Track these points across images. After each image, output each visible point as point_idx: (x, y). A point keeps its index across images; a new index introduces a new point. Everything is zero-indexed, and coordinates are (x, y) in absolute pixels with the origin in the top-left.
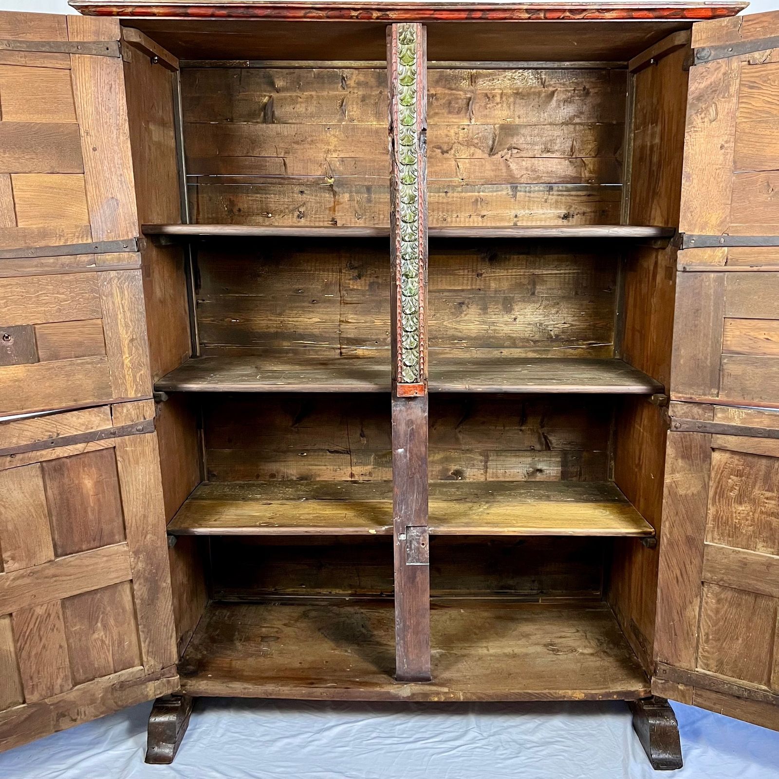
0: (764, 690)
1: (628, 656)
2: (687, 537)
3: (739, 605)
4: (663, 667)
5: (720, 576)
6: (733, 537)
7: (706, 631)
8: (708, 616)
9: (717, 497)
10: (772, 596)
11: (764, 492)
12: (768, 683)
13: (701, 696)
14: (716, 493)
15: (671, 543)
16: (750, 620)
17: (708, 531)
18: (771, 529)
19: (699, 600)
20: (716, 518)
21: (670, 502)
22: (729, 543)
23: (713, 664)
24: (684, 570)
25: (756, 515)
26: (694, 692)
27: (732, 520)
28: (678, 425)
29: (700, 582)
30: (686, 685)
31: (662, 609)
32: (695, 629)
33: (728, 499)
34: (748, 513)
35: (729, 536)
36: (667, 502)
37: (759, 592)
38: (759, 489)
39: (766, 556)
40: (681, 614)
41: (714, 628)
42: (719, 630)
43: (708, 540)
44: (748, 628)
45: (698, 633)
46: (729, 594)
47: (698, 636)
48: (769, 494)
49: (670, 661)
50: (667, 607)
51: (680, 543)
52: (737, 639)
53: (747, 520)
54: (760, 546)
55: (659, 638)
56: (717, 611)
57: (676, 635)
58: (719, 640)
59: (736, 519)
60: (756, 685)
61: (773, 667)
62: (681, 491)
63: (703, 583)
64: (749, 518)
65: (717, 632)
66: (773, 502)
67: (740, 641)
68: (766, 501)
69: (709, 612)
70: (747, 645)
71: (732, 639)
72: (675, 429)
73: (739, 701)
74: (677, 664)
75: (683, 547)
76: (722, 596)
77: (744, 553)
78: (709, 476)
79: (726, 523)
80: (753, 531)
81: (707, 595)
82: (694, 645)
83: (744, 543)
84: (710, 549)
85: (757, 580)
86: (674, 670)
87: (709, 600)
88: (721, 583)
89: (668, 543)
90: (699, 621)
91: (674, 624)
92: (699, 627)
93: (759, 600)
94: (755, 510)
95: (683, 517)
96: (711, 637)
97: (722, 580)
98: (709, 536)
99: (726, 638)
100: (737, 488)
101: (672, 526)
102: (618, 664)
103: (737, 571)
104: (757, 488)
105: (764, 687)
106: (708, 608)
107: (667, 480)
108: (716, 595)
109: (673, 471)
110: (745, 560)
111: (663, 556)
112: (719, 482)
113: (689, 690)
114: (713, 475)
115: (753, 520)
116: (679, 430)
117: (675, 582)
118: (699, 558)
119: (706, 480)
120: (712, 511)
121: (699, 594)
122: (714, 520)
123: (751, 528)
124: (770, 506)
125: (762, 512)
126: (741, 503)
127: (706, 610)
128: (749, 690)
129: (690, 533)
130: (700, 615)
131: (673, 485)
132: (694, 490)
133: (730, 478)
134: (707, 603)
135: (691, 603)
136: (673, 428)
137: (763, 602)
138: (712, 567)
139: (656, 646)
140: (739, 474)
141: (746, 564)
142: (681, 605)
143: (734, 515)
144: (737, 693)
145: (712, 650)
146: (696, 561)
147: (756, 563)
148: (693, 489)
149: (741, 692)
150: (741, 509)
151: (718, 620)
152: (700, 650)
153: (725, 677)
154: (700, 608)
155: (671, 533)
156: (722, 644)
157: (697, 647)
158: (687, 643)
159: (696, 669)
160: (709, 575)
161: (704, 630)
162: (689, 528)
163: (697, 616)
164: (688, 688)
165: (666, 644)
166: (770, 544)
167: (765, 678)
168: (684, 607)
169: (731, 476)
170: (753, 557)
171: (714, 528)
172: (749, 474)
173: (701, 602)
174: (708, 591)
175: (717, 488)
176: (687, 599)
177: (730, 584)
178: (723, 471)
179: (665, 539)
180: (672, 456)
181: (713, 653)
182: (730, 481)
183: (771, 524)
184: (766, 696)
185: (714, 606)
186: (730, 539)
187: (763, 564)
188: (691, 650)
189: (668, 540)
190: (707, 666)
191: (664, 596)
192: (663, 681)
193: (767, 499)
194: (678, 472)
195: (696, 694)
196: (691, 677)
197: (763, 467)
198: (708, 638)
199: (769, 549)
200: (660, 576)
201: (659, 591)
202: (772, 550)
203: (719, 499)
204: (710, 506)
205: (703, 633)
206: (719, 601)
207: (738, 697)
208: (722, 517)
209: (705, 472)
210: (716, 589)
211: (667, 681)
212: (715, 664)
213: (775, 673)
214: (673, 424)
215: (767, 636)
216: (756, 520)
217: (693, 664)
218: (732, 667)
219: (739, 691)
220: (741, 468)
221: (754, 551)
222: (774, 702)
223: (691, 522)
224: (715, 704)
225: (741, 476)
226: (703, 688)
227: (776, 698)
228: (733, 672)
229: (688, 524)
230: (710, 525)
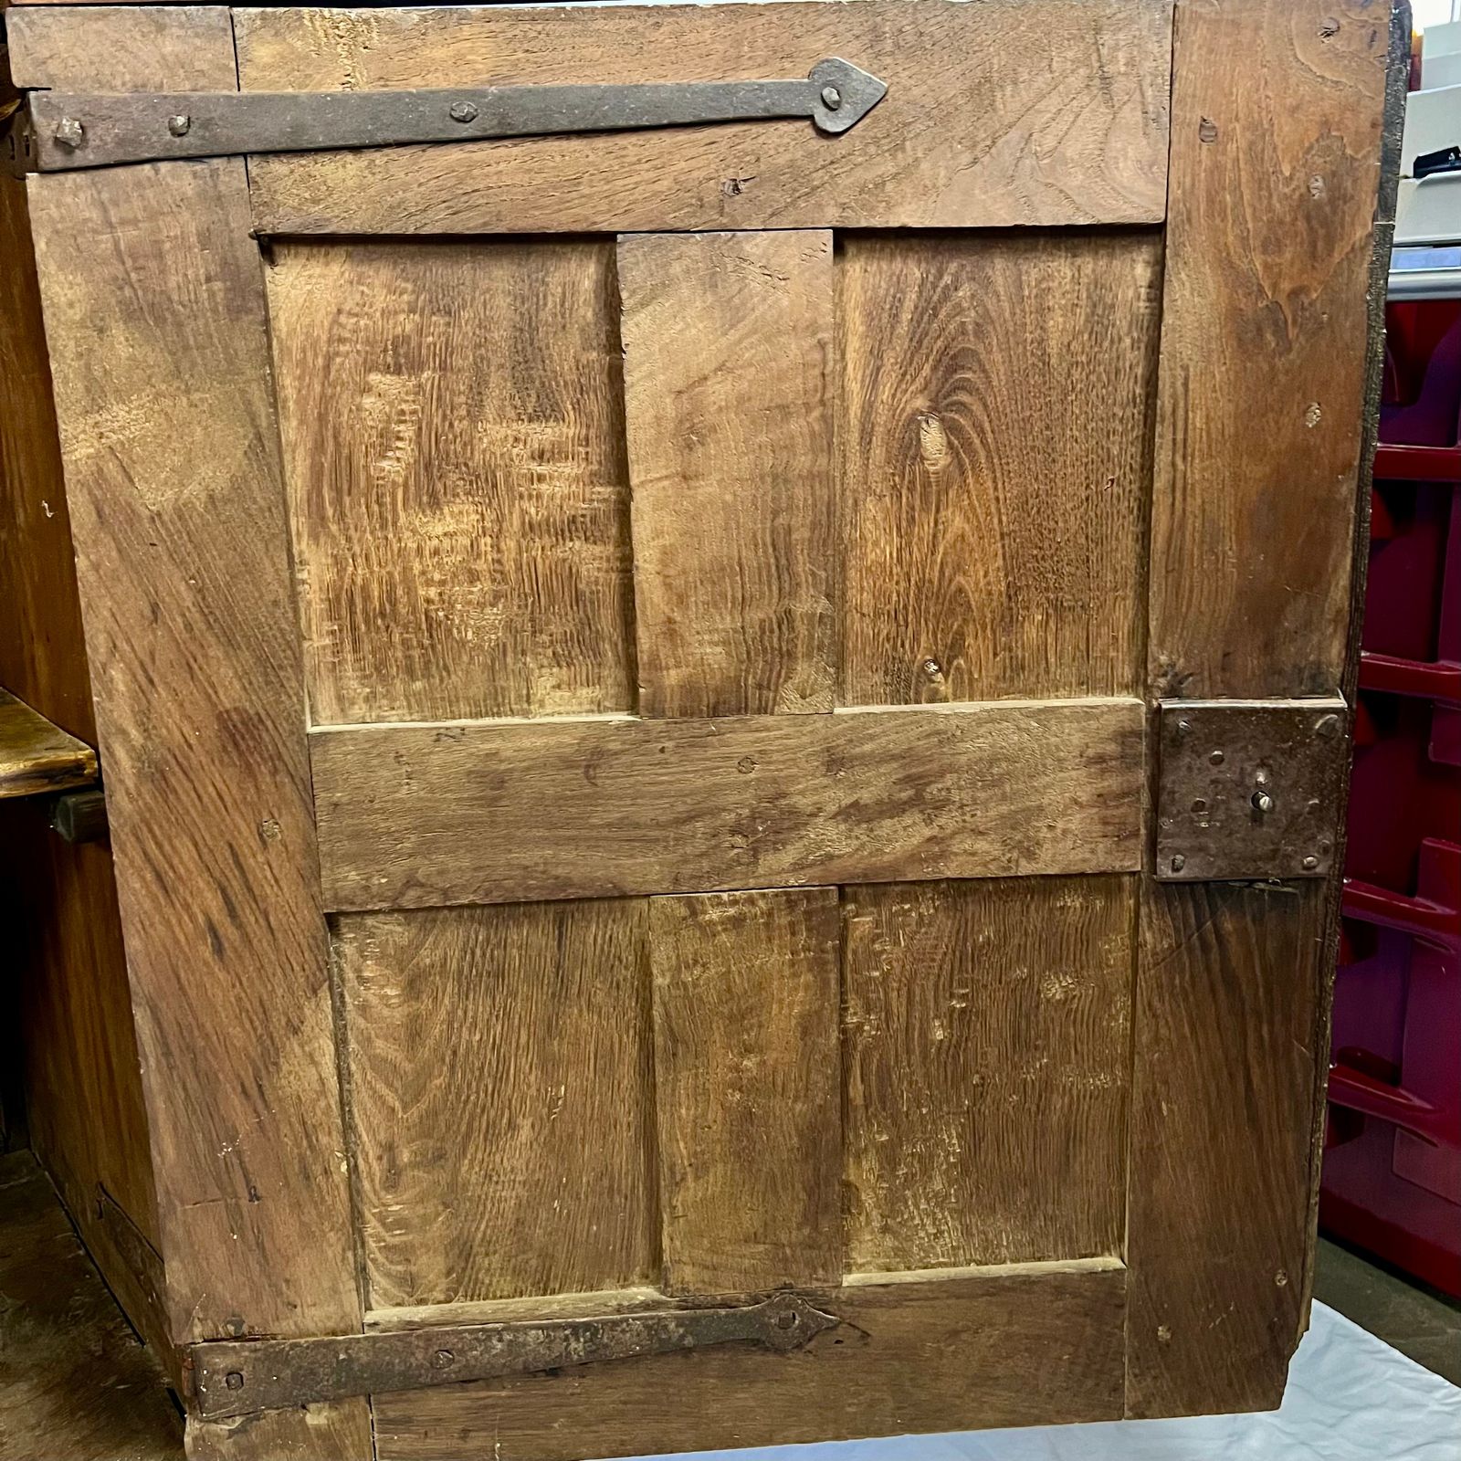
0: (646, 1306)
1: (96, 1348)
2: (222, 718)
3: (499, 974)
4: (221, 1362)
5: (399, 868)
6: (427, 675)
7: (382, 1136)
8: (378, 1063)
9: (327, 494)
10: (624, 897)
11: (524, 428)
12: (656, 1268)
13: (405, 1422)
14: (316, 473)
15: (156, 774)
16: (551, 1028)
17: (316, 669)
18: (578, 598)
19: (327, 1004)
20: (341, 602)
21: (108, 552)
22: (415, 703)
23: (431, 1266)
24: (236, 886)
25: (510, 544)
26: (373, 1416)
27: (410, 591)
28: (69, 128)
29: (320, 922)
30: (335, 1402)
31: (170, 1099)
32: (331, 1142)
33: (377, 494)
34: (473, 544)
35: (410, 671)
36: (96, 567)
37: (572, 893)
38: (501, 417)
39: (575, 725)
40: (258, 1091)
41: (414, 1112)
42: (433, 1113)
43: (324, 713)
44: (548, 1065)
45: (350, 1154)
46: (447, 943)
47: (354, 1169)
48: (544, 433)
49: (252, 1321)
50: (192, 1084)
51: (199, 756)
52: (512, 1126)
53: (474, 577)
54: (543, 683)
55: (180, 1234)
56: (414, 1033)
57: (254, 1197)
58: (440, 1156)
59: (429, 583)
60: (611, 1294)
61: (664, 1197)
62: (154, 495)
63: (332, 922)
64: (481, 566)
65: (425, 1128)
66: (569, 468)
67: (525, 1134)
68: (536, 468)
69: (380, 1046)
70: (557, 1144)
71: (491, 1134)
72: (58, 160)
73: (557, 1385)
74: (286, 1326)
75: (219, 778)
76: (426, 957)
77: (485, 733)
78: (273, 392)
79: (388, 613)
80: (509, 626)
81: (358, 971)
82: (342, 1208)
83: (479, 688)
84: (335, 752)
85: (557, 842)
86: (276, 1358)
87: (371, 995)
88: (409, 900)
89: (140, 774)
90: (344, 1103)
91: (238, 1153)
92: (348, 1128)
93: (571, 931)
94: (499, 521)
95: (189, 627)
96: (405, 1156)
97: (411, 882)
98: (325, 696)
99: (468, 1135)
100: (407, 431)
101: (145, 682)
102: (48, 1404)
103: (469, 823)
104: (490, 412)
105: (643, 1292)
106: (372, 1030)
107: (78, 448)
108: (400, 960)
109: (97, 395)
110: (493, 765)
111: (130, 843)
112: (322, 418)
113: (351, 1417)
114: (289, 385)
115: (498, 573)
116: (79, 158)
117: (206, 952)
118: (298, 810)
119: (263, 410)
120: (315, 572)
121: (327, 978)
122: (333, 612)
123: (494, 614)
124: (560, 488)
125: (530, 528)
126: (435, 504)
127: (367, 1041)
128: (587, 1326)
129: (231, 694)
130: (343, 1075)
131: (111, 468)
132: (213, 475)
133: (366, 389)
134: (364, 1009)
135: (296, 1031)
136: (50, 157)
137: (592, 934)
138: (356, 835)
139: (176, 1277)
140: (402, 358)
141: (500, 781)
142: (255, 1052)
143: (417, 567)
144: (548, 1356)
145: (420, 1210)
146: (286, 827)
147: (540, 764)
148: (205, 471)
149: (558, 1348)
150: (439, 530)
151: (425, 1073)
152: (372, 1227)
153: (488, 1306)
154: (340, 1042)
155: (144, 718)
156: (456, 1171)
157: (356, 1216)
158: (310, 1214)
159: (370, 1317)
160: (351, 876)
161: (372, 1130)
162: (226, 672)
163: (333, 1082)
164: (346, 1408)
165: (220, 1254)
166: (583, 667)
167: (641, 1251)
168: (270, 1058)
169: (374, 378)
170: (526, 743)
171: (337, 650)
172: (449, 348)
173: (339, 1012)
174: (361, 951)
175: (319, 447)
176: (278, 1021)
177: (445, 893)
178: (329, 359)
179: (121, 753)
180: (76, 314)
181: (426, 1220)
182: (368, 401)
183: (573, 576)
184: (655, 1328)
185: (398, 1015)
186: (418, 685)
187: (568, 763)
188: (334, 1243)
189: (138, 756)
190: (411, 1287)
191: (171, 1030)
192: (239, 1420)
193: (540, 456)
194: (122, 396)
195: (387, 1424)
196: (350, 1360)
197: (502, 302)
198: (393, 1163)
199: (584, 693)
200: (133, 944)
201: (141, 1016)
202: (597, 692)
203: (338, 502)
204: (303, 546)
205: (368, 1146)
206: (413, 988)
207: (554, 1372)
208: (365, 588)
209: (250, 373)
210: (395, 932)
211: (253, 1416)
212: (440, 1263)
213: (674, 1218)
214: (44, 126)
215: (627, 1074)
216: (510, 566)
217: (351, 1300)
218: (508, 1257)
219: (550, 1341)
220: (407, 324)
221: (526, 714)
222: (689, 1341)
223: (230, 643)
224: (465, 1433)
225: (416, 366)
226: (410, 1383)
227: (695, 1320)
228: (516, 1272)
229: (216, 652)
230: (318, 641)
